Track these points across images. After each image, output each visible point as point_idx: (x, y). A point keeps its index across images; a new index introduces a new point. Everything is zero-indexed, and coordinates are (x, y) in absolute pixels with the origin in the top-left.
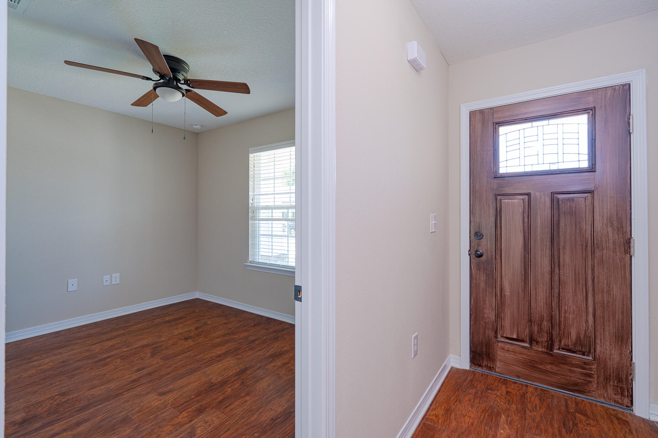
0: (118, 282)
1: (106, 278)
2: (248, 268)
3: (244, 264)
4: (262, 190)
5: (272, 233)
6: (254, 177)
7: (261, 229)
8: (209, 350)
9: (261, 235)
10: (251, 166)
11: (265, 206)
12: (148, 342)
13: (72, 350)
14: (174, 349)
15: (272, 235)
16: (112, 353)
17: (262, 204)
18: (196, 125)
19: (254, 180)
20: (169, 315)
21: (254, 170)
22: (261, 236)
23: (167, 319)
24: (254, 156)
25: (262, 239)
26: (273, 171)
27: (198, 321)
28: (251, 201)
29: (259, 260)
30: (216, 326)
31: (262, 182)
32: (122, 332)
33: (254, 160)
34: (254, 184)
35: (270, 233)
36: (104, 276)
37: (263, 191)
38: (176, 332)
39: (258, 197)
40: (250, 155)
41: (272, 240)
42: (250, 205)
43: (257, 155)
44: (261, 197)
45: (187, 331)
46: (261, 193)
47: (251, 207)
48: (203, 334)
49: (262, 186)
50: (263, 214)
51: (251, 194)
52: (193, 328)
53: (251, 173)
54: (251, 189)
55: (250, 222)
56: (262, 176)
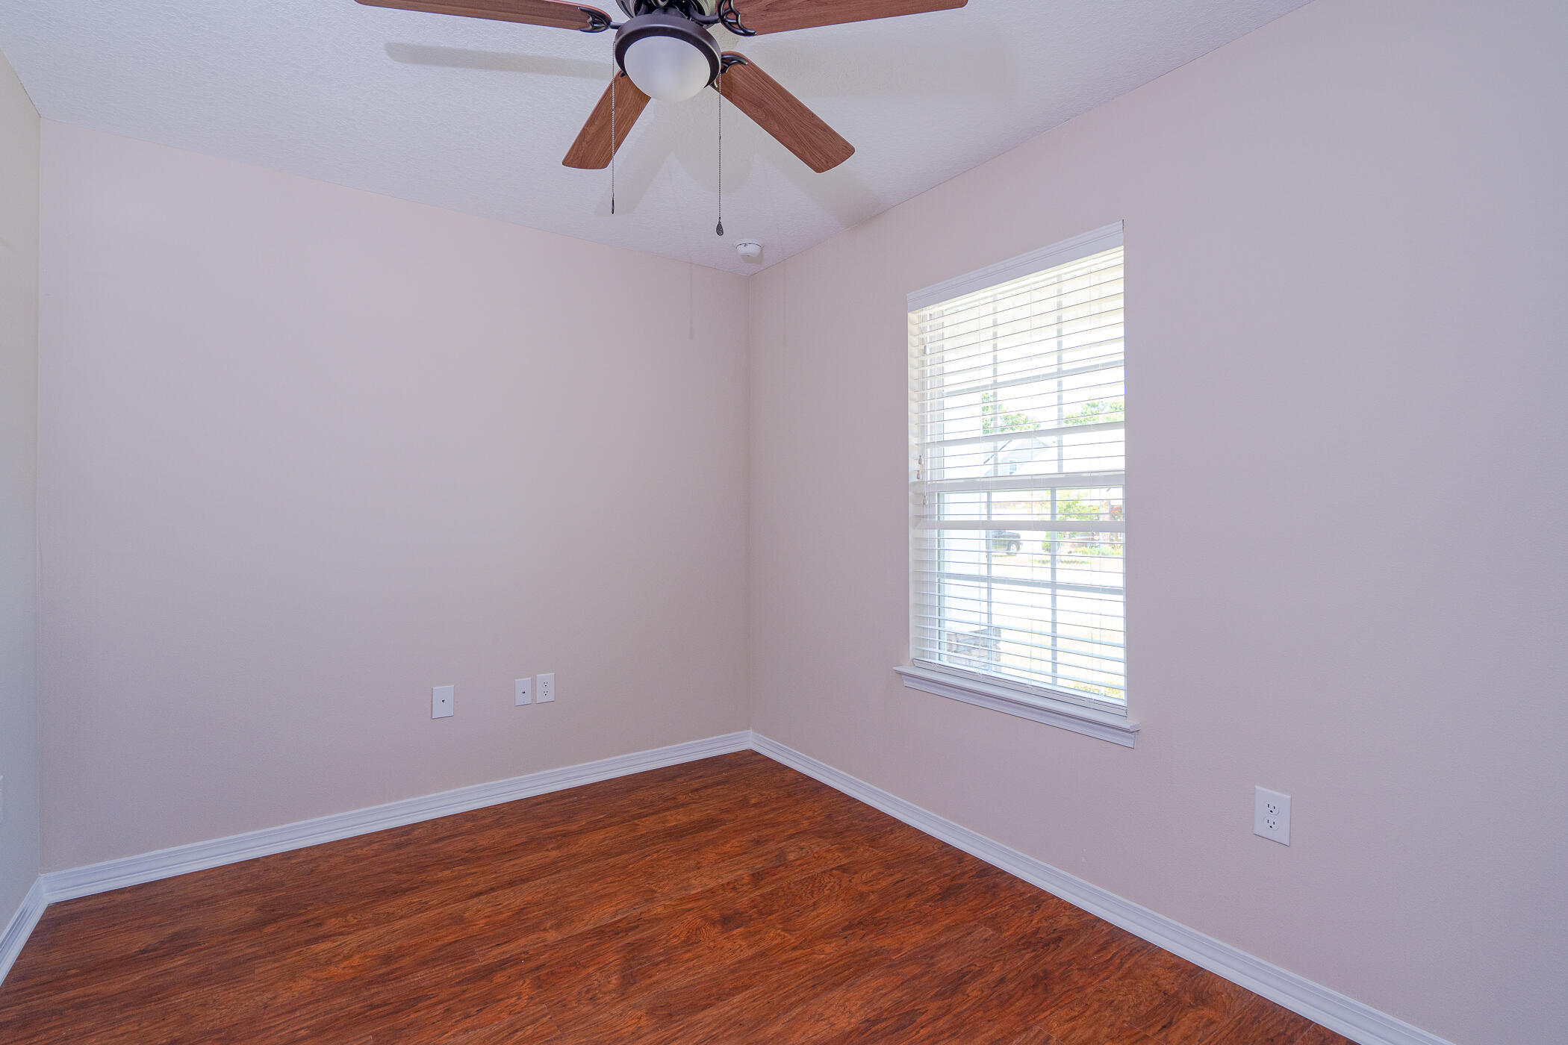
0: (551, 697)
1: (523, 683)
2: (906, 683)
3: (895, 668)
4: (949, 427)
5: (989, 570)
6: (923, 386)
7: (948, 556)
8: (802, 1001)
9: (950, 576)
10: (913, 351)
11: (962, 481)
12: (616, 913)
13: (423, 908)
14: (689, 969)
15: (989, 579)
16: (512, 948)
17: (949, 474)
18: (746, 245)
19: (923, 397)
20: (678, 806)
21: (923, 364)
22: (947, 581)
23: (675, 819)
24: (923, 319)
25: (952, 588)
26: (989, 359)
27: (758, 842)
28: (913, 465)
29: (939, 659)
30: (813, 878)
31: (949, 402)
32: (554, 854)
33: (923, 331)
34: (923, 407)
35: (984, 572)
36: (516, 680)
37: (953, 429)
38: (699, 883)
39: (936, 451)
40: (910, 315)
41: (989, 594)
42: (913, 479)
43: (931, 315)
44: (949, 450)
45: (728, 883)
46: (947, 438)
47: (915, 483)
48: (776, 907)
49: (948, 415)
50: (958, 506)
51: (913, 441)
52: (744, 874)
53: (913, 373)
54: (913, 428)
55: (913, 533)
56: (949, 380)
